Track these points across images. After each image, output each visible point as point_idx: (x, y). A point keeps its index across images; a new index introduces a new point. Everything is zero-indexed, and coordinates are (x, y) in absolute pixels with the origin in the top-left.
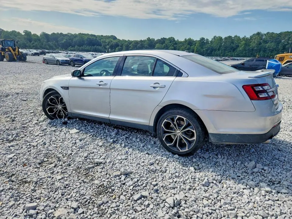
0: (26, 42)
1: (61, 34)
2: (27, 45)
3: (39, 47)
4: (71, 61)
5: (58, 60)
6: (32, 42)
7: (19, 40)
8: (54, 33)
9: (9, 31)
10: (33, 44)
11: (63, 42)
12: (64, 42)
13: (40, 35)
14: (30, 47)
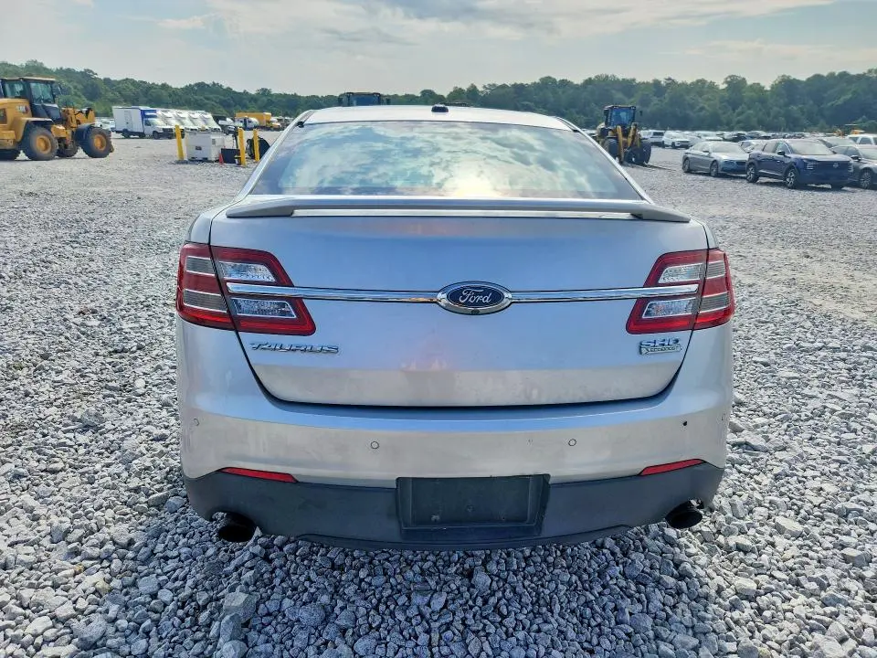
0: (720, 112)
1: (844, 75)
2: (724, 118)
3: (754, 121)
4: (751, 164)
5: (715, 161)
6: (739, 110)
7: (706, 106)
8: (818, 77)
9: (689, 82)
10: (739, 115)
11: (840, 102)
12: (845, 103)
13: (772, 87)
14: (728, 124)
